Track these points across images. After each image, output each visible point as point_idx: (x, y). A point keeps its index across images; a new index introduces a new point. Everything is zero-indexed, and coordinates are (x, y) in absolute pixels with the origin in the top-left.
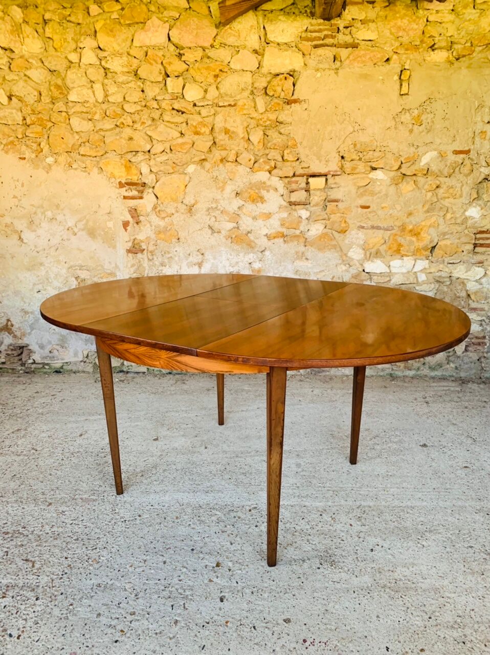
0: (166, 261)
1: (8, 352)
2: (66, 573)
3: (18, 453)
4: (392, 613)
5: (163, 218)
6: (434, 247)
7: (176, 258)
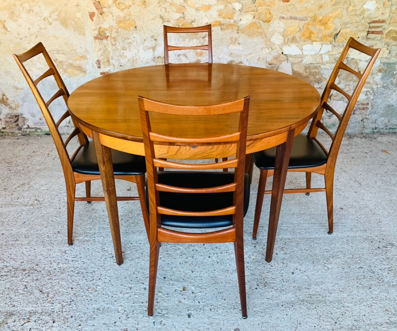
0: (126, 45)
1: (7, 120)
2: (73, 300)
3: (25, 204)
4: (309, 320)
5: (123, 10)
6: (337, 34)
7: (135, 43)
